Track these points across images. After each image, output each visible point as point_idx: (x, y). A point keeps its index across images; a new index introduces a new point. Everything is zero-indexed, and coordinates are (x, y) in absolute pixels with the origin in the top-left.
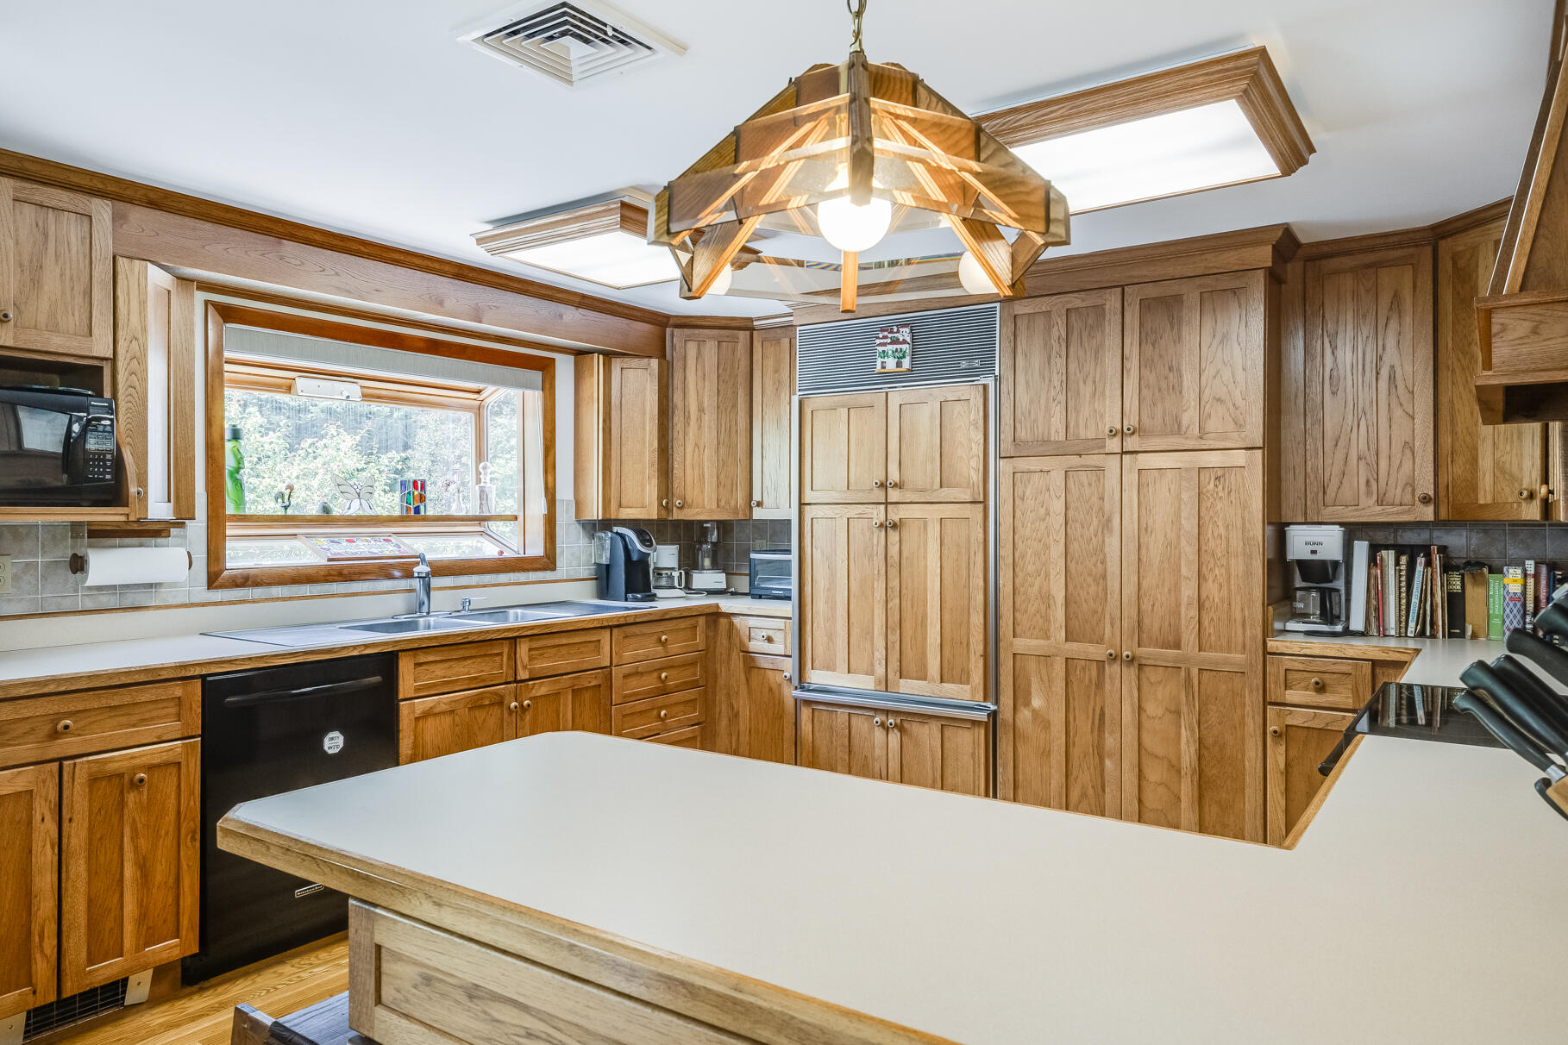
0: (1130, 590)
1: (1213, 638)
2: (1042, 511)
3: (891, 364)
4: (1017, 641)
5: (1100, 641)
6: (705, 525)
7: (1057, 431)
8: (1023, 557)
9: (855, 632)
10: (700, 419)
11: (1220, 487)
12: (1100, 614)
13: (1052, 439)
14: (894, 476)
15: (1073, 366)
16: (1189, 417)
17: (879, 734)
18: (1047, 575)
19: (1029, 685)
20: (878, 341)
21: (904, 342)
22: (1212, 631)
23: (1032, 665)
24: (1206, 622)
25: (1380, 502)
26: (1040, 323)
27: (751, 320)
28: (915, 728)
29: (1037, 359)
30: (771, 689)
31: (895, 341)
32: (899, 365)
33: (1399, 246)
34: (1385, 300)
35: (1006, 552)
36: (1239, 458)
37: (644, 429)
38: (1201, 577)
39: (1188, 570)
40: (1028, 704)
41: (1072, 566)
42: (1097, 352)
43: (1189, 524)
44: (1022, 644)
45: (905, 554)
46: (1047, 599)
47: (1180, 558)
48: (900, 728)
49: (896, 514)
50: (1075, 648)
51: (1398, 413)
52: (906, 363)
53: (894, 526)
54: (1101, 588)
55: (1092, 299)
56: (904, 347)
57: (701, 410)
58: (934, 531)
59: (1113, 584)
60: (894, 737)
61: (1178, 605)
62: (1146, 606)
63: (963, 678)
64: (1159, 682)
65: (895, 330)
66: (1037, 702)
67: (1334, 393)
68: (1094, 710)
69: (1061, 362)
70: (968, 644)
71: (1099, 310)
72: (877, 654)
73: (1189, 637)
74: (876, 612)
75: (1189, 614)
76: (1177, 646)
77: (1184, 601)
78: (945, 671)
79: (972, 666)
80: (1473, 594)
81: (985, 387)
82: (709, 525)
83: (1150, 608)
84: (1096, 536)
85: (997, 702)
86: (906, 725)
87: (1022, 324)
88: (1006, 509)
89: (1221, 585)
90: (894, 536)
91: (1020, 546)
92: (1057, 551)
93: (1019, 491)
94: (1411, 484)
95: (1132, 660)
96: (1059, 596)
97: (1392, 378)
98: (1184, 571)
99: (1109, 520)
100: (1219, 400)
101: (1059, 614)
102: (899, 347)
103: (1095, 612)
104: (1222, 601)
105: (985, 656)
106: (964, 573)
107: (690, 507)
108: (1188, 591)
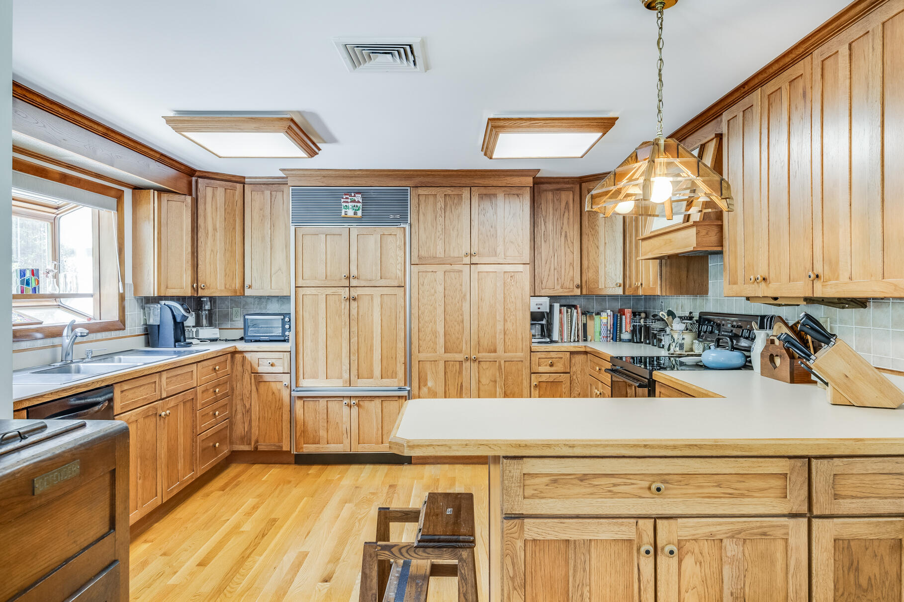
0: (474, 327)
1: (510, 347)
2: (433, 291)
3: (350, 213)
4: (420, 355)
5: (461, 352)
6: (202, 299)
7: (440, 253)
8: (423, 313)
9: (330, 357)
10: (214, 235)
11: (513, 281)
12: (460, 339)
13: (438, 256)
14: (354, 272)
15: (447, 222)
16: (500, 249)
17: (346, 410)
18: (435, 322)
19: (426, 376)
20: (342, 200)
21: (359, 202)
22: (509, 344)
23: (428, 365)
24: (507, 340)
25: (562, 287)
26: (431, 199)
27: (244, 178)
28: (366, 404)
29: (430, 217)
30: (273, 393)
31: (354, 201)
32: (355, 213)
33: (568, 183)
34: (563, 204)
35: (415, 311)
36: (520, 268)
37: (182, 239)
38: (505, 320)
39: (500, 317)
40: (426, 385)
41: (447, 317)
42: (459, 217)
43: (500, 297)
44: (422, 356)
45: (361, 313)
46: (435, 333)
47: (496, 312)
48: (358, 405)
49: (354, 293)
50: (449, 356)
51: (568, 251)
52: (360, 213)
53: (354, 299)
54: (461, 327)
55: (456, 191)
56: (359, 204)
57: (215, 229)
58: (377, 301)
59: (466, 324)
60: (355, 410)
61: (495, 333)
62: (481, 334)
63: (394, 375)
64: (487, 369)
65: (353, 195)
66: (430, 384)
67: (545, 241)
68: (458, 385)
69: (442, 219)
70: (396, 358)
71: (460, 196)
72: (344, 368)
73: (500, 348)
74: (343, 345)
75: (500, 337)
76: (495, 351)
77: (498, 331)
78: (384, 372)
79: (398, 369)
80: (590, 324)
81: (404, 228)
82: (205, 299)
83: (483, 335)
84: (458, 302)
85: (410, 386)
86: (361, 403)
87: (422, 199)
88: (415, 290)
89: (513, 324)
90: (354, 304)
91: (422, 308)
92: (440, 311)
93: (421, 281)
94: (572, 280)
95: (475, 360)
96: (441, 330)
97: (566, 236)
98: (498, 318)
99: (465, 295)
100: (512, 242)
101: (441, 340)
102: (356, 204)
103: (458, 338)
104: (514, 330)
105: (405, 363)
106: (394, 322)
107: (209, 288)
108: (500, 327)
